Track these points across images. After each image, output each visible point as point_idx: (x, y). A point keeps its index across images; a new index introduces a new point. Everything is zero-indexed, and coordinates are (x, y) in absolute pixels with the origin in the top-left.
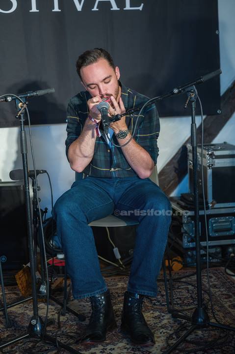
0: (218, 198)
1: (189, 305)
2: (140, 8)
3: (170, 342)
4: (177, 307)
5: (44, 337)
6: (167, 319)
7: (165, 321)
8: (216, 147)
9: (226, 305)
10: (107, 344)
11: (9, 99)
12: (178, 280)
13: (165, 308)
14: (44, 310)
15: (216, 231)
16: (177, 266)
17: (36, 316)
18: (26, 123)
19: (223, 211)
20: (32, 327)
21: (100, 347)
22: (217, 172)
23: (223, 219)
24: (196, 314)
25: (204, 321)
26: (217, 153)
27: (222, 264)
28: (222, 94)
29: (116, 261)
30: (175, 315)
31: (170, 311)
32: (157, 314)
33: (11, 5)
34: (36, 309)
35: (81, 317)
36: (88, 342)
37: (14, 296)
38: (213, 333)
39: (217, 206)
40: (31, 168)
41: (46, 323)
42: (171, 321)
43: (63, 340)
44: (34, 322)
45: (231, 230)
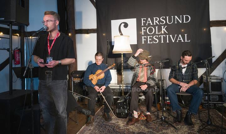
0: (213, 90)
1: (205, 118)
2: (189, 41)
3: (200, 128)
4: (201, 119)
5: (165, 121)
6: (199, 121)
7: (198, 122)
8: (211, 76)
9: (217, 120)
10: (182, 126)
11: (158, 62)
12: (201, 111)
13: (198, 118)
14: (165, 114)
15: (212, 99)
16: (200, 108)
18: (162, 68)
19: (214, 94)
20: (162, 118)
21: (180, 126)
22: (212, 83)
23: (214, 96)
24: (208, 121)
25: (211, 124)
26: (212, 78)
27: (215, 108)
28: (213, 62)
29: (183, 104)
30: (201, 121)
31: (199, 119)
32: (196, 120)
34: (163, 114)
35: (175, 117)
38: (213, 127)
39: (212, 92)
40: (163, 79)
41: (165, 118)
42: (200, 122)
43: (170, 123)
44: (162, 117)
45: (217, 99)
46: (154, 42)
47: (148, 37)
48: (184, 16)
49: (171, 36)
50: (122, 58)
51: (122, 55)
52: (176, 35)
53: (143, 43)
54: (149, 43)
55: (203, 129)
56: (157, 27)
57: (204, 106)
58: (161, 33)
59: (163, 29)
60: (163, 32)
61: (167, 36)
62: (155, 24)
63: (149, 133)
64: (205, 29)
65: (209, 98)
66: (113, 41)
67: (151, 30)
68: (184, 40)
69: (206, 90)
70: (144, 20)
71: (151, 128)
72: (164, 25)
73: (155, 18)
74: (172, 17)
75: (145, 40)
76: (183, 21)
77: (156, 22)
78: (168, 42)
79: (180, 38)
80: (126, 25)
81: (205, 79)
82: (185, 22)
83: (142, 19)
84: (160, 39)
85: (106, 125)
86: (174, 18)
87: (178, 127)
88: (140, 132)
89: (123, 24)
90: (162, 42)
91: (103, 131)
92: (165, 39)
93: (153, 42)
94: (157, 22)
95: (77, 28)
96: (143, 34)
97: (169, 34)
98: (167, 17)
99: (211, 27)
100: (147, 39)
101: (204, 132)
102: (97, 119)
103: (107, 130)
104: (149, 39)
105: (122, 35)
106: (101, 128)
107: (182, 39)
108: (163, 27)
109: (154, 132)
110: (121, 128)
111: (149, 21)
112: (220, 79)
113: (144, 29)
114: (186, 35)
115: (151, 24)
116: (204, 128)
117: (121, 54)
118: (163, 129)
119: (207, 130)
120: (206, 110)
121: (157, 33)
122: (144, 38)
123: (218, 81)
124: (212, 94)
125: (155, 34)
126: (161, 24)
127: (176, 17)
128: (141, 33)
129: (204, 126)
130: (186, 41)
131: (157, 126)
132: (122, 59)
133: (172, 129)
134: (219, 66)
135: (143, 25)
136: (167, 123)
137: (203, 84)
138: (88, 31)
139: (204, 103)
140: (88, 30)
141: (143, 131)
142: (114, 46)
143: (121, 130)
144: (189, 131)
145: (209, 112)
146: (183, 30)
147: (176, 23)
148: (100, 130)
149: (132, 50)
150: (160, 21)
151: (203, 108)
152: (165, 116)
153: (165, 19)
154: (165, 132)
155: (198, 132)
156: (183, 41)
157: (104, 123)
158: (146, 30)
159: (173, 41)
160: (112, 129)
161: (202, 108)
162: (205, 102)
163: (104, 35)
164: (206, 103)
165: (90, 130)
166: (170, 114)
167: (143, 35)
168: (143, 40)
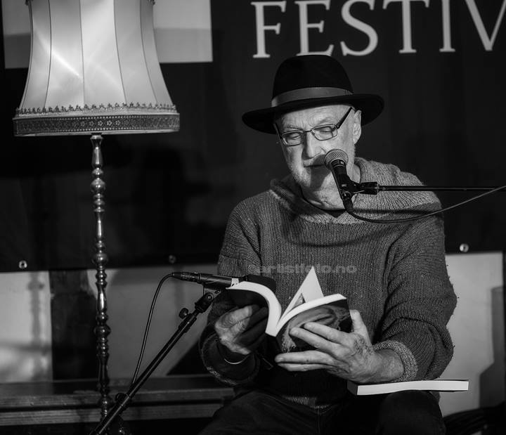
46: (346, 51)
47: (303, 6)
50: (98, 171)
51: (97, 150)
53: (261, 53)
54: (305, 50)
75: (277, 28)
78: (447, 47)
84: (386, 20)
90: (408, 48)
92: (426, 20)
93: (338, 50)
100: (289, 19)
104: (304, 26)
117: (85, 144)
122: (271, 15)
132: (98, 183)
149: (173, 113)
159: (488, 44)
168: (261, 28)
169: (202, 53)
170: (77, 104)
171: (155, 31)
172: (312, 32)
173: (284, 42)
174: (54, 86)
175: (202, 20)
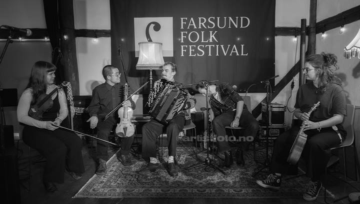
0: (273, 122)
2: (247, 55)
3: (256, 171)
6: (254, 163)
8: (273, 104)
10: (233, 169)
12: (257, 150)
14: (210, 156)
15: (271, 134)
16: (257, 145)
17: (208, 157)
19: (275, 127)
20: (206, 161)
21: (230, 170)
22: (273, 112)
23: (275, 130)
26: (273, 106)
28: (275, 85)
30: (257, 162)
31: (255, 161)
32: (250, 161)
33: (202, 53)
34: (208, 155)
35: (223, 160)
36: (225, 167)
37: (198, 151)
39: (273, 125)
41: (211, 160)
42: (256, 164)
44: (207, 159)
45: (277, 134)
47: (190, 46)
48: (242, 18)
49: (222, 46)
50: (151, 76)
51: (151, 72)
52: (229, 45)
53: (182, 55)
54: (190, 55)
55: (258, 172)
56: (203, 32)
57: (261, 144)
58: (209, 41)
59: (212, 37)
60: (211, 41)
61: (217, 46)
62: (200, 27)
63: (188, 182)
64: (268, 39)
65: (268, 132)
66: (136, 50)
67: (194, 37)
68: (240, 53)
69: (264, 122)
70: (184, 21)
71: (192, 175)
72: (213, 30)
73: (200, 18)
74: (225, 18)
75: (185, 51)
76: (239, 25)
77: (201, 24)
78: (217, 55)
79: (234, 50)
80: (157, 27)
81: (264, 108)
82: (242, 27)
83: (182, 19)
84: (206, 50)
85: (127, 174)
86: (228, 19)
87: (227, 171)
88: (175, 180)
89: (153, 25)
90: (210, 55)
91: (122, 183)
92: (214, 50)
93: (197, 55)
94: (203, 24)
95: (78, 26)
96: (182, 42)
97: (219, 44)
98: (218, 18)
99: (276, 36)
100: (188, 49)
101: (260, 176)
102: (113, 166)
103: (128, 181)
104: (191, 50)
105: (150, 41)
106: (120, 179)
107: (237, 52)
108: (211, 32)
109: (195, 179)
110: (149, 178)
111: (192, 23)
112: (282, 107)
113: (184, 34)
114: (242, 46)
115: (195, 27)
116: (261, 171)
117: (149, 71)
118: (208, 175)
119: (264, 174)
120: (263, 149)
121: (203, 41)
122: (184, 48)
123: (281, 110)
124: (272, 127)
125: (199, 43)
126: (209, 27)
127: (230, 18)
128: (180, 40)
129: (260, 169)
130: (242, 54)
131: (199, 172)
132: (151, 78)
133: (219, 174)
134: (282, 90)
135: (182, 28)
136: (213, 167)
137: (261, 114)
138: (96, 34)
139: (261, 140)
140: (97, 31)
141: (181, 180)
142: (138, 58)
143: (149, 179)
144: (241, 176)
145: (267, 150)
146: (239, 39)
147: (230, 27)
148: (118, 182)
150: (207, 24)
151: (260, 146)
152: (211, 158)
153: (216, 21)
154: (210, 179)
155: (252, 176)
156: (238, 54)
157: (123, 172)
158: (187, 35)
159: (225, 55)
160: (135, 180)
161: (258, 145)
162: (262, 138)
163: (123, 40)
164: (264, 140)
165: (102, 182)
166: (216, 156)
167: (182, 44)
168: (182, 50)
169: (172, 55)
170: (147, 63)
171: (163, 51)
172: (192, 51)
173: (187, 53)
174: (143, 60)
175: (172, 49)
